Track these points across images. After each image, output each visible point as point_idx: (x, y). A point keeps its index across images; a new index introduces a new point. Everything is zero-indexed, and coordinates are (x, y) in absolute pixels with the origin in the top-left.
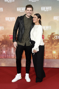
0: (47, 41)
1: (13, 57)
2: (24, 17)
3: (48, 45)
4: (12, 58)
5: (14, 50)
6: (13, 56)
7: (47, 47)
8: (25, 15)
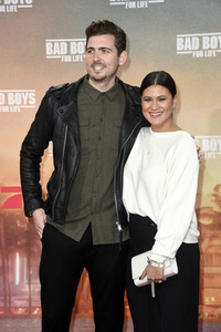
0: (210, 216)
1: (20, 311)
2: (81, 90)
3: (216, 242)
4: (14, 317)
5: (29, 267)
6: (18, 303)
7: (211, 251)
8: (88, 76)
